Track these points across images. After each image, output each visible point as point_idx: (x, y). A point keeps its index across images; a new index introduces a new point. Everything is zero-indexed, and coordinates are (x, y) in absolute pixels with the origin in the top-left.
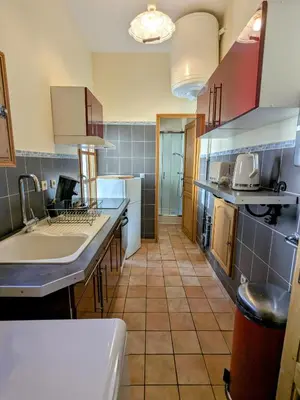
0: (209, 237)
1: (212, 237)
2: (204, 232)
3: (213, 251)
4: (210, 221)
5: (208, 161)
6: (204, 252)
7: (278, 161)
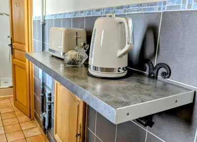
0: (50, 118)
1: (53, 118)
2: (43, 110)
3: (57, 137)
4: (50, 99)
5: (44, 25)
6: (45, 133)
7: (152, 30)
